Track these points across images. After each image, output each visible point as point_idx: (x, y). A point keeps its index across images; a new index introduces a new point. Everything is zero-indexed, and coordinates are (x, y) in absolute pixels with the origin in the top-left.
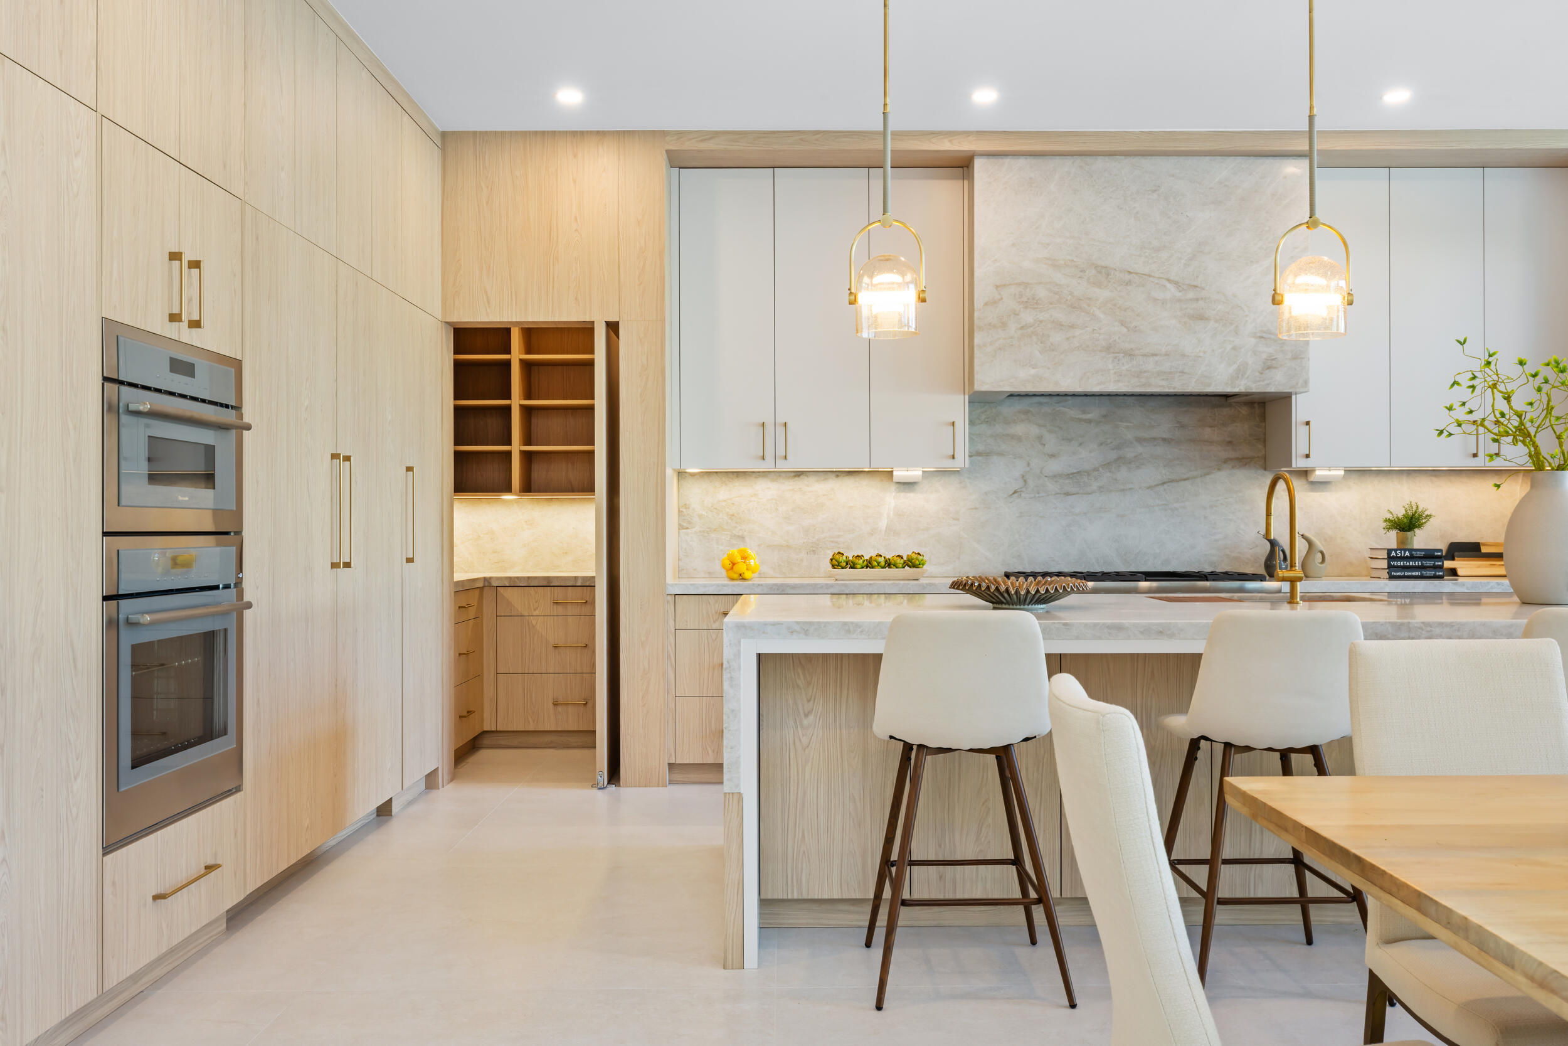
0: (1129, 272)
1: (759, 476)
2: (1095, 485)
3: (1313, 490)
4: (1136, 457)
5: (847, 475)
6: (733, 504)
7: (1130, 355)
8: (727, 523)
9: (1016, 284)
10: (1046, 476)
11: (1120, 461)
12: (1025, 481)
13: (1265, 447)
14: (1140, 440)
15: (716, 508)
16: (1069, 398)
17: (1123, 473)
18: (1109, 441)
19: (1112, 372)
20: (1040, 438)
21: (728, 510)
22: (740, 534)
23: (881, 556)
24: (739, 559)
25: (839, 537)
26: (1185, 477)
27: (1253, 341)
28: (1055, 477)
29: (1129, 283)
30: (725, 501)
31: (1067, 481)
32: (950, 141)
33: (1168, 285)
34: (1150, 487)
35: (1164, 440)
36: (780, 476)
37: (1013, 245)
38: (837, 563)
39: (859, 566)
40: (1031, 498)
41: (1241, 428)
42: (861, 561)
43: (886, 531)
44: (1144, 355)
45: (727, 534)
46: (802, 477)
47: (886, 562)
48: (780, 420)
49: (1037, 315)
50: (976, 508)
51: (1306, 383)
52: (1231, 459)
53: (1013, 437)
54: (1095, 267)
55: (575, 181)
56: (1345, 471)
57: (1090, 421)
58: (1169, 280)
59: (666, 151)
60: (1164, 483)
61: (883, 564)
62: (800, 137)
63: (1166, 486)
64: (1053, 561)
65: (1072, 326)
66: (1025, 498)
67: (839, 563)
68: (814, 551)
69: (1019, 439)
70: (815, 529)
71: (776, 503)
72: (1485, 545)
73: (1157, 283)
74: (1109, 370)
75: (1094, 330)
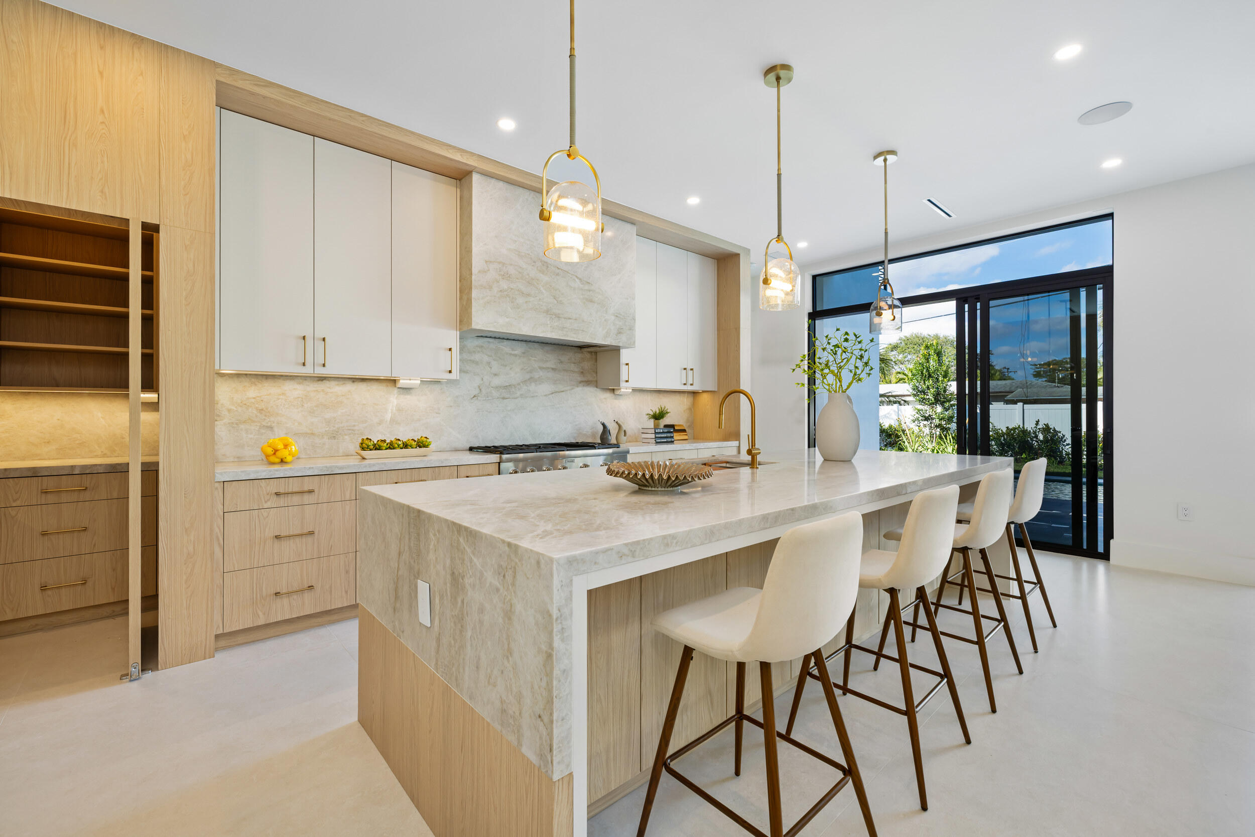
0: (558, 268)
1: (287, 379)
2: (518, 393)
3: (616, 399)
4: (539, 378)
5: (361, 381)
6: (262, 401)
7: (558, 317)
8: (256, 416)
9: (498, 262)
10: (492, 387)
11: (531, 380)
12: (480, 390)
13: (597, 376)
14: (541, 368)
15: (245, 404)
16: (505, 340)
17: (532, 387)
18: (526, 368)
19: (549, 326)
20: (489, 363)
21: (257, 406)
22: (269, 425)
23: (399, 440)
24: (281, 446)
25: (354, 426)
26: (562, 390)
27: (613, 318)
28: (497, 388)
29: (558, 274)
30: (254, 398)
31: (504, 390)
32: (461, 155)
33: (577, 280)
34: (546, 395)
35: (553, 369)
36: (305, 380)
37: (496, 237)
38: (366, 447)
39: (384, 448)
40: (484, 400)
41: (587, 365)
42: (385, 445)
43: (390, 421)
44: (565, 318)
45: (256, 425)
46: (324, 381)
47: (403, 443)
48: (320, 334)
49: (509, 284)
50: (451, 406)
51: (634, 342)
52: (583, 381)
53: (473, 361)
54: (541, 261)
55: (101, 73)
56: (633, 390)
57: (515, 355)
58: (577, 277)
59: (217, 81)
60: (552, 393)
61: (402, 446)
62: (349, 114)
63: (553, 395)
64: (496, 439)
65: (529, 295)
66: (480, 400)
67: (368, 446)
68: (334, 437)
69: (477, 363)
70: (335, 420)
71: (302, 401)
72: (676, 425)
73: (571, 278)
74: (548, 324)
75: (540, 299)
